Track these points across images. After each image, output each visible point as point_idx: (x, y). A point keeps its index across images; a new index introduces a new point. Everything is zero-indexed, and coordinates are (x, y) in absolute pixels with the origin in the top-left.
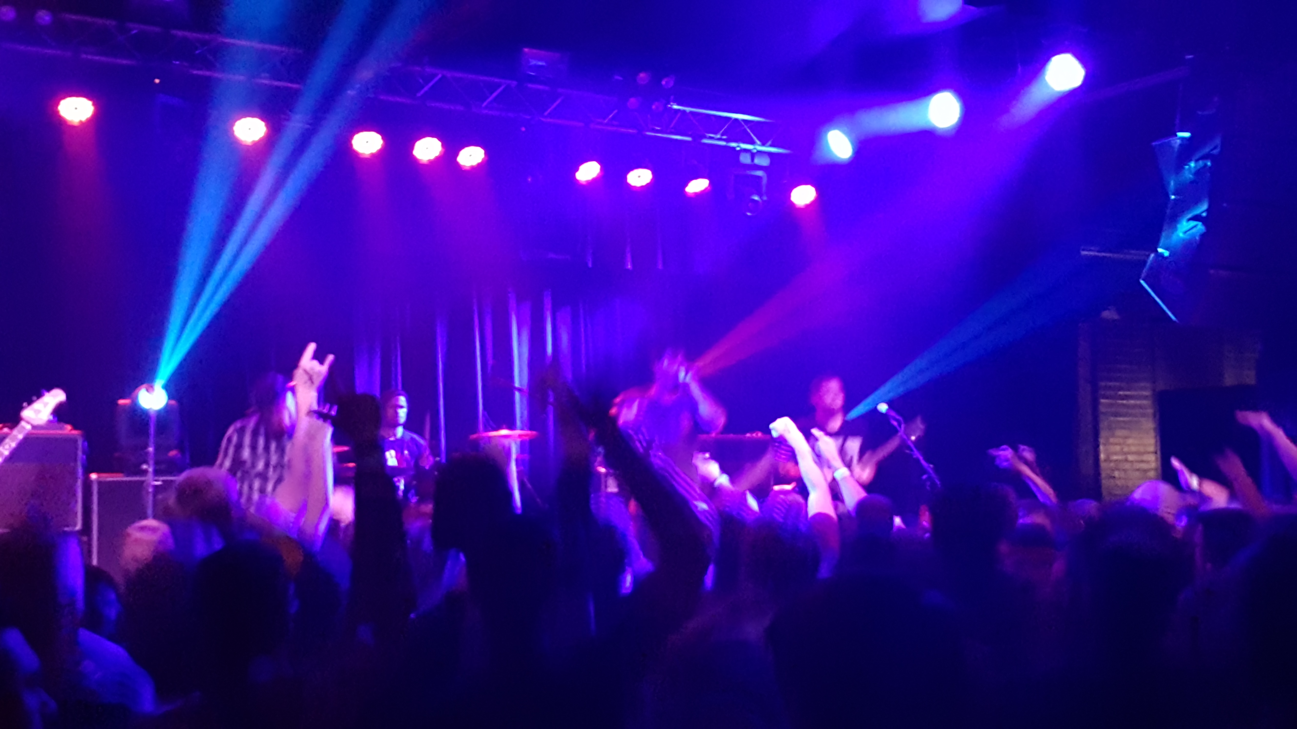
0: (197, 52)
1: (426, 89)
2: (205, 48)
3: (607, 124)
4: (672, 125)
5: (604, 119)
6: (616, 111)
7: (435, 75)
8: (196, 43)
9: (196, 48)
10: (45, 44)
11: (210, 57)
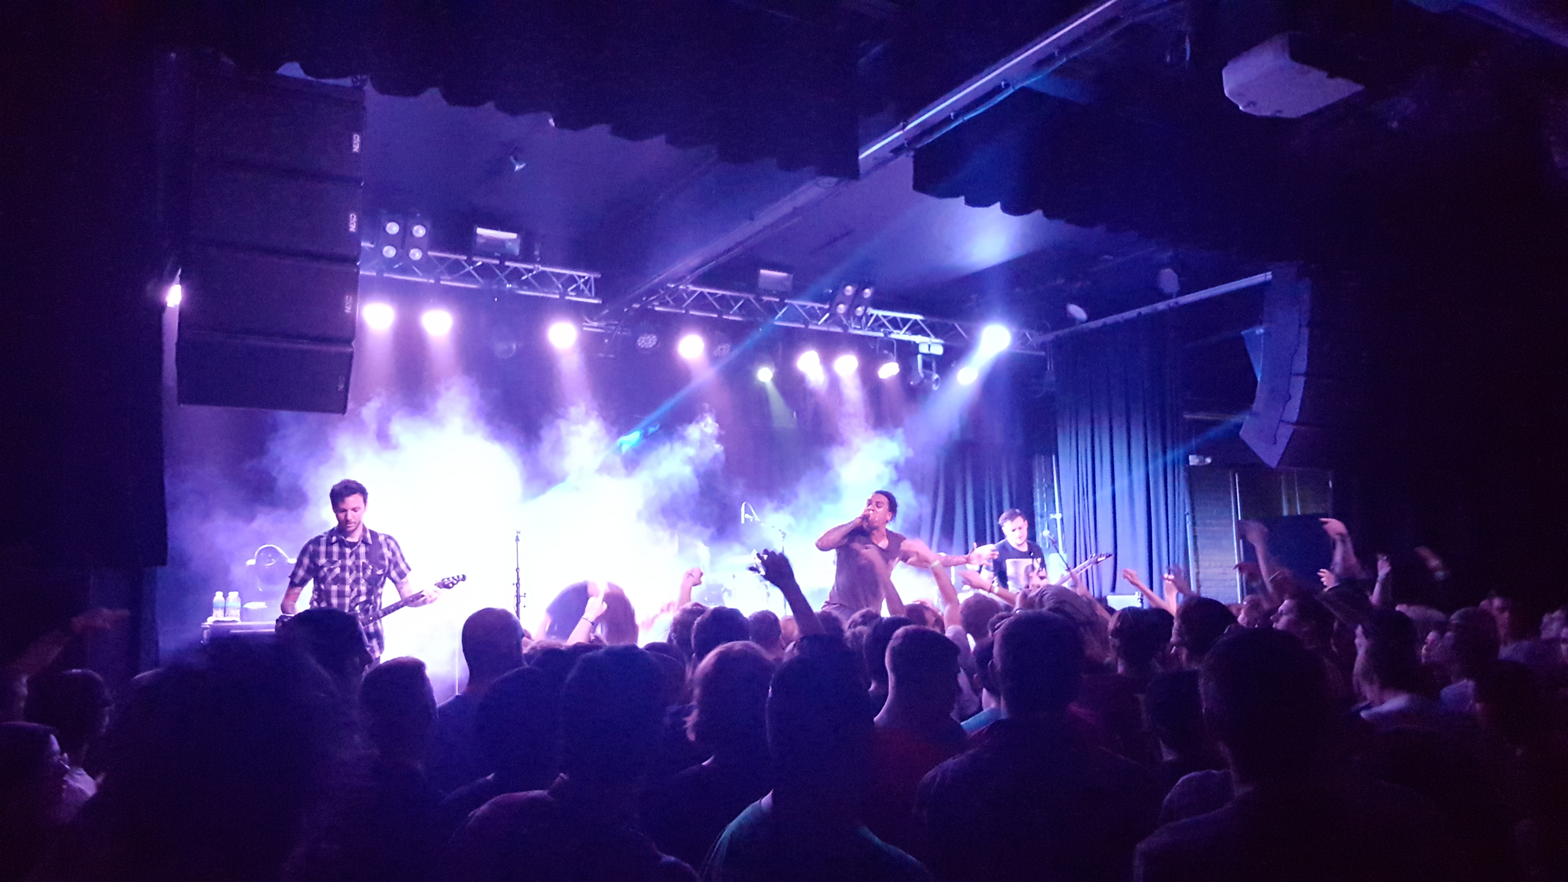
1: (689, 301)
3: (821, 325)
4: (869, 325)
5: (819, 320)
6: (827, 315)
7: (695, 292)
8: (523, 271)
9: (523, 275)
10: (414, 274)
11: (533, 281)
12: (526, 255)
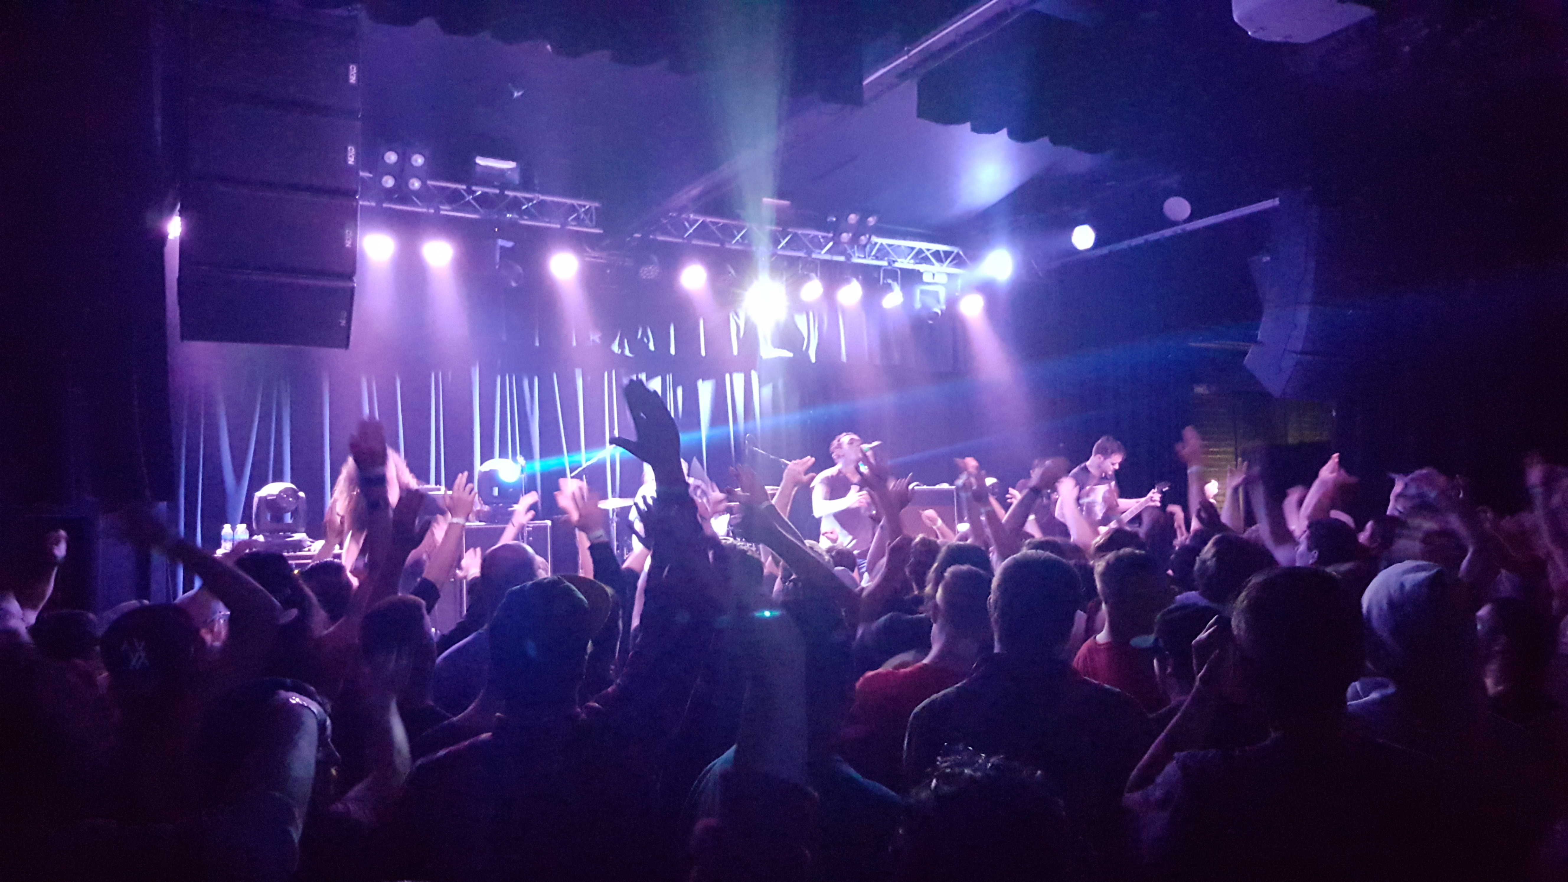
0: (524, 207)
1: (691, 231)
2: (530, 204)
3: (824, 254)
4: (873, 253)
5: (822, 249)
6: (831, 244)
7: (697, 221)
8: (524, 201)
9: (524, 204)
10: (415, 204)
11: (533, 210)
12: (526, 184)
